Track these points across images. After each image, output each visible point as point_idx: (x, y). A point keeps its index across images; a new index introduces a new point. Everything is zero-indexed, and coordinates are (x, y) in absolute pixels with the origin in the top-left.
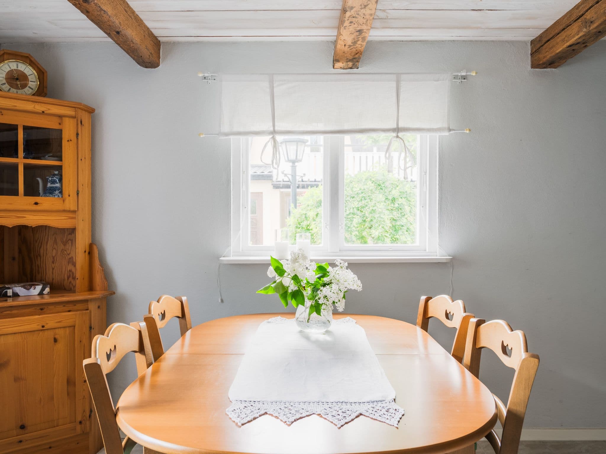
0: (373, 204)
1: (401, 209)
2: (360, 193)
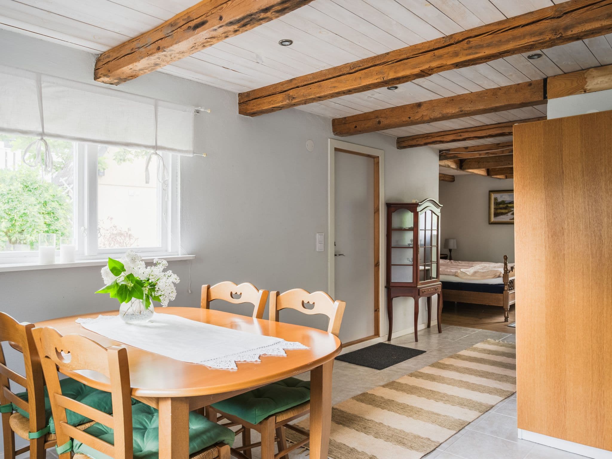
0: (24, 207)
1: (53, 213)
2: (6, 194)
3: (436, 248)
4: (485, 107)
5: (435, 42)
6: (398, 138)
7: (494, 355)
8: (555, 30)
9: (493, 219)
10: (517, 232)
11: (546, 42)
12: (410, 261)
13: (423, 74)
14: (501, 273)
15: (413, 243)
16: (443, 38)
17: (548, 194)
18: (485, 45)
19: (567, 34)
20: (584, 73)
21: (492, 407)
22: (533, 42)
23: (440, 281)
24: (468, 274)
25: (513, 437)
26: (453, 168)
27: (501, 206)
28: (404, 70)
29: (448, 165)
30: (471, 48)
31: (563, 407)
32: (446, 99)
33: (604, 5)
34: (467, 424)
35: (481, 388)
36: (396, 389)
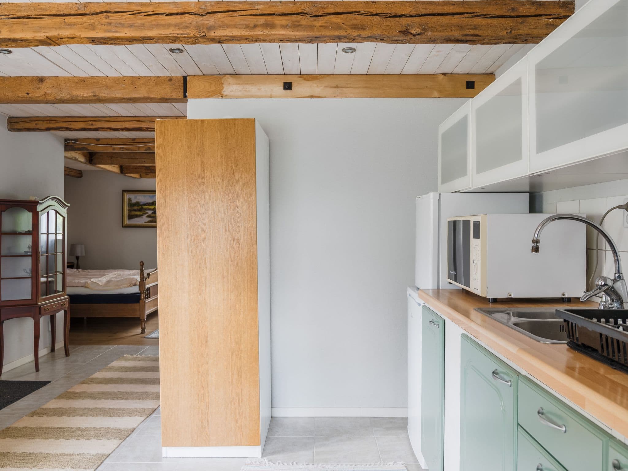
3: (61, 255)
4: (123, 96)
5: (65, 5)
6: (9, 117)
7: (131, 373)
8: (199, 28)
9: (127, 222)
10: (160, 236)
11: (190, 38)
12: (27, 273)
13: (49, 42)
14: (137, 280)
15: (31, 250)
16: (76, 4)
17: (191, 196)
18: (126, 25)
19: (210, 35)
20: (221, 78)
21: (133, 430)
22: (178, 34)
23: (67, 295)
24: (100, 284)
25: (157, 457)
26: (81, 162)
27: (136, 207)
28: (23, 31)
29: (75, 158)
30: (111, 24)
31: (206, 413)
32: (77, 79)
33: (243, 15)
34: (105, 457)
35: (119, 411)
36: (13, 437)
